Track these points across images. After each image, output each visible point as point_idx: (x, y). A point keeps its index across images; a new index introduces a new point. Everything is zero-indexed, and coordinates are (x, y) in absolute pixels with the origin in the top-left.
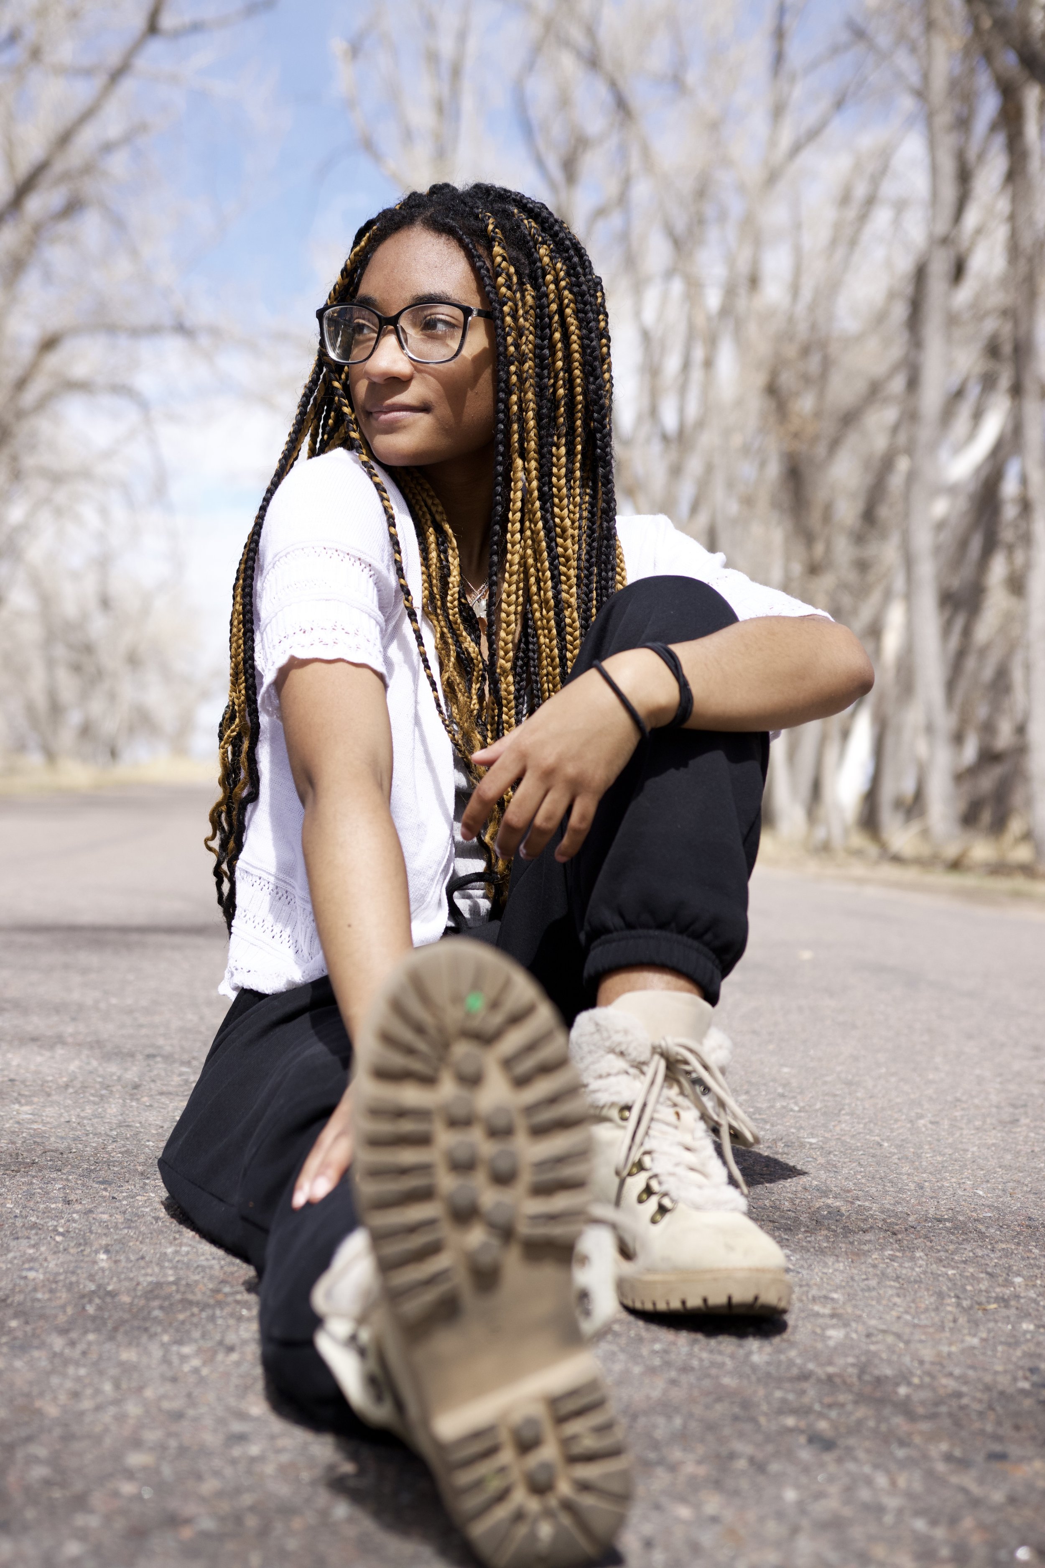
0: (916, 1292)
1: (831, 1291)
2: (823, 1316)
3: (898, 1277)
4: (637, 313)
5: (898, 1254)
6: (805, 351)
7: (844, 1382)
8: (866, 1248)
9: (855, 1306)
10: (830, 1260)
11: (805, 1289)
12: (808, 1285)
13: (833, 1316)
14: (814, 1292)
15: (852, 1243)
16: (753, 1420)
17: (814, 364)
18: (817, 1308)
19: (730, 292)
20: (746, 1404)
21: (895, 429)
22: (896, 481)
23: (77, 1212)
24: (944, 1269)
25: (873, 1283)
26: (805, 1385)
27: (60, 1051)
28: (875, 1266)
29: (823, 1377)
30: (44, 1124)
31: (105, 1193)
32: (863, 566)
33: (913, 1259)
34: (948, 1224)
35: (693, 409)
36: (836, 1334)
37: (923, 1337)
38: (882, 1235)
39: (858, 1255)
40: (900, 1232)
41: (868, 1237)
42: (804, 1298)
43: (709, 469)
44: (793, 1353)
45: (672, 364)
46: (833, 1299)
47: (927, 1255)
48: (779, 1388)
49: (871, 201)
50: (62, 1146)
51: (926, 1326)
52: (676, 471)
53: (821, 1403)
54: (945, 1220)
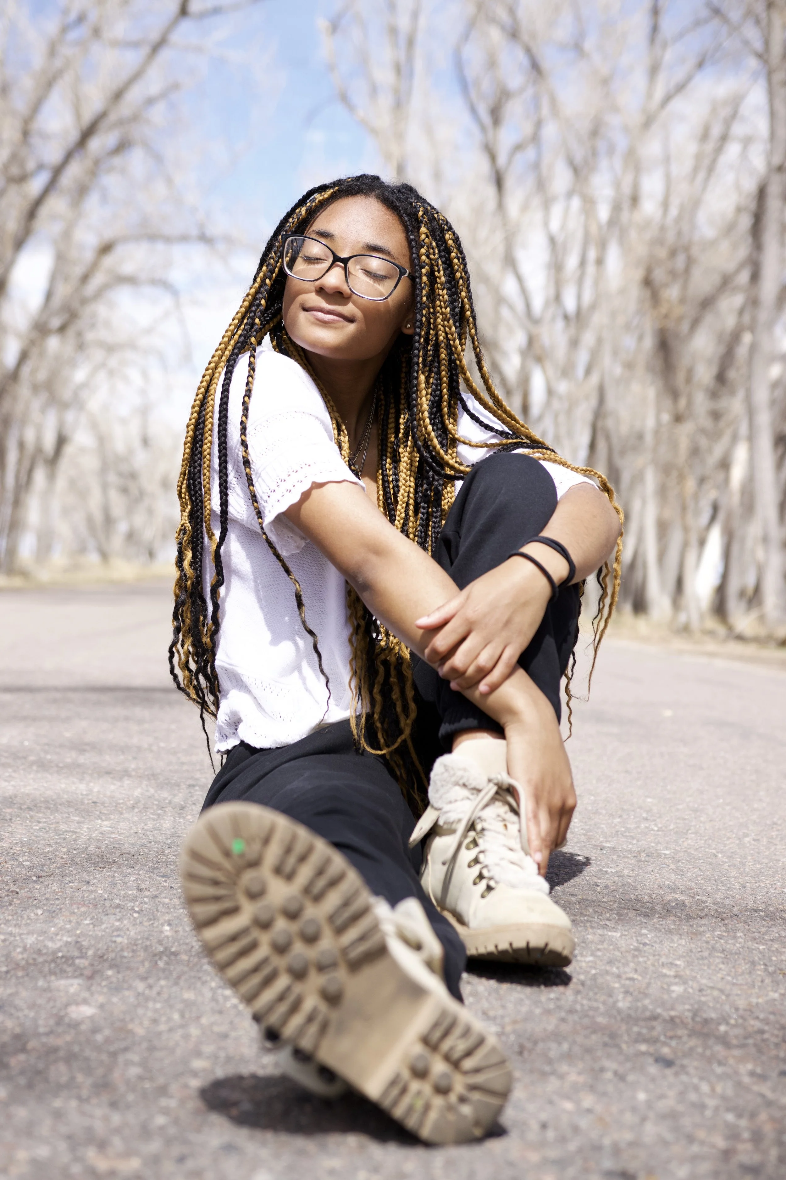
0: (736, 961)
1: (675, 959)
2: (669, 976)
3: (723, 950)
4: (546, 224)
5: (724, 934)
6: (673, 253)
7: (682, 1022)
8: (702, 929)
9: (692, 970)
10: (675, 938)
11: (657, 957)
12: (659, 955)
13: (676, 977)
14: (663, 959)
15: (691, 926)
16: (618, 1046)
17: (680, 262)
18: (665, 971)
19: (616, 208)
20: (613, 1036)
21: (741, 312)
22: (742, 351)
23: (147, 897)
24: (756, 945)
25: (706, 954)
26: (654, 1023)
27: (127, 782)
28: (707, 942)
29: (668, 1018)
30: (120, 834)
31: (165, 884)
32: (716, 415)
33: (735, 937)
34: (762, 914)
35: (587, 297)
36: (678, 989)
37: (739, 992)
38: (714, 920)
39: (695, 934)
40: (727, 918)
41: (703, 922)
42: (656, 964)
43: (600, 341)
44: (647, 1002)
45: (572, 262)
46: (676, 965)
47: (745, 935)
48: (636, 1025)
49: (724, 138)
50: (133, 850)
51: (741, 985)
52: (574, 343)
53: (665, 1036)
54: (760, 910)
